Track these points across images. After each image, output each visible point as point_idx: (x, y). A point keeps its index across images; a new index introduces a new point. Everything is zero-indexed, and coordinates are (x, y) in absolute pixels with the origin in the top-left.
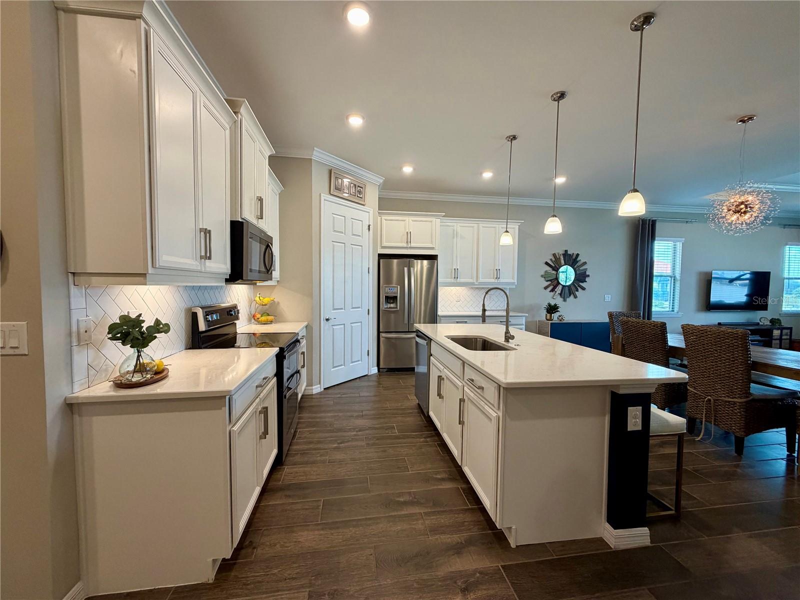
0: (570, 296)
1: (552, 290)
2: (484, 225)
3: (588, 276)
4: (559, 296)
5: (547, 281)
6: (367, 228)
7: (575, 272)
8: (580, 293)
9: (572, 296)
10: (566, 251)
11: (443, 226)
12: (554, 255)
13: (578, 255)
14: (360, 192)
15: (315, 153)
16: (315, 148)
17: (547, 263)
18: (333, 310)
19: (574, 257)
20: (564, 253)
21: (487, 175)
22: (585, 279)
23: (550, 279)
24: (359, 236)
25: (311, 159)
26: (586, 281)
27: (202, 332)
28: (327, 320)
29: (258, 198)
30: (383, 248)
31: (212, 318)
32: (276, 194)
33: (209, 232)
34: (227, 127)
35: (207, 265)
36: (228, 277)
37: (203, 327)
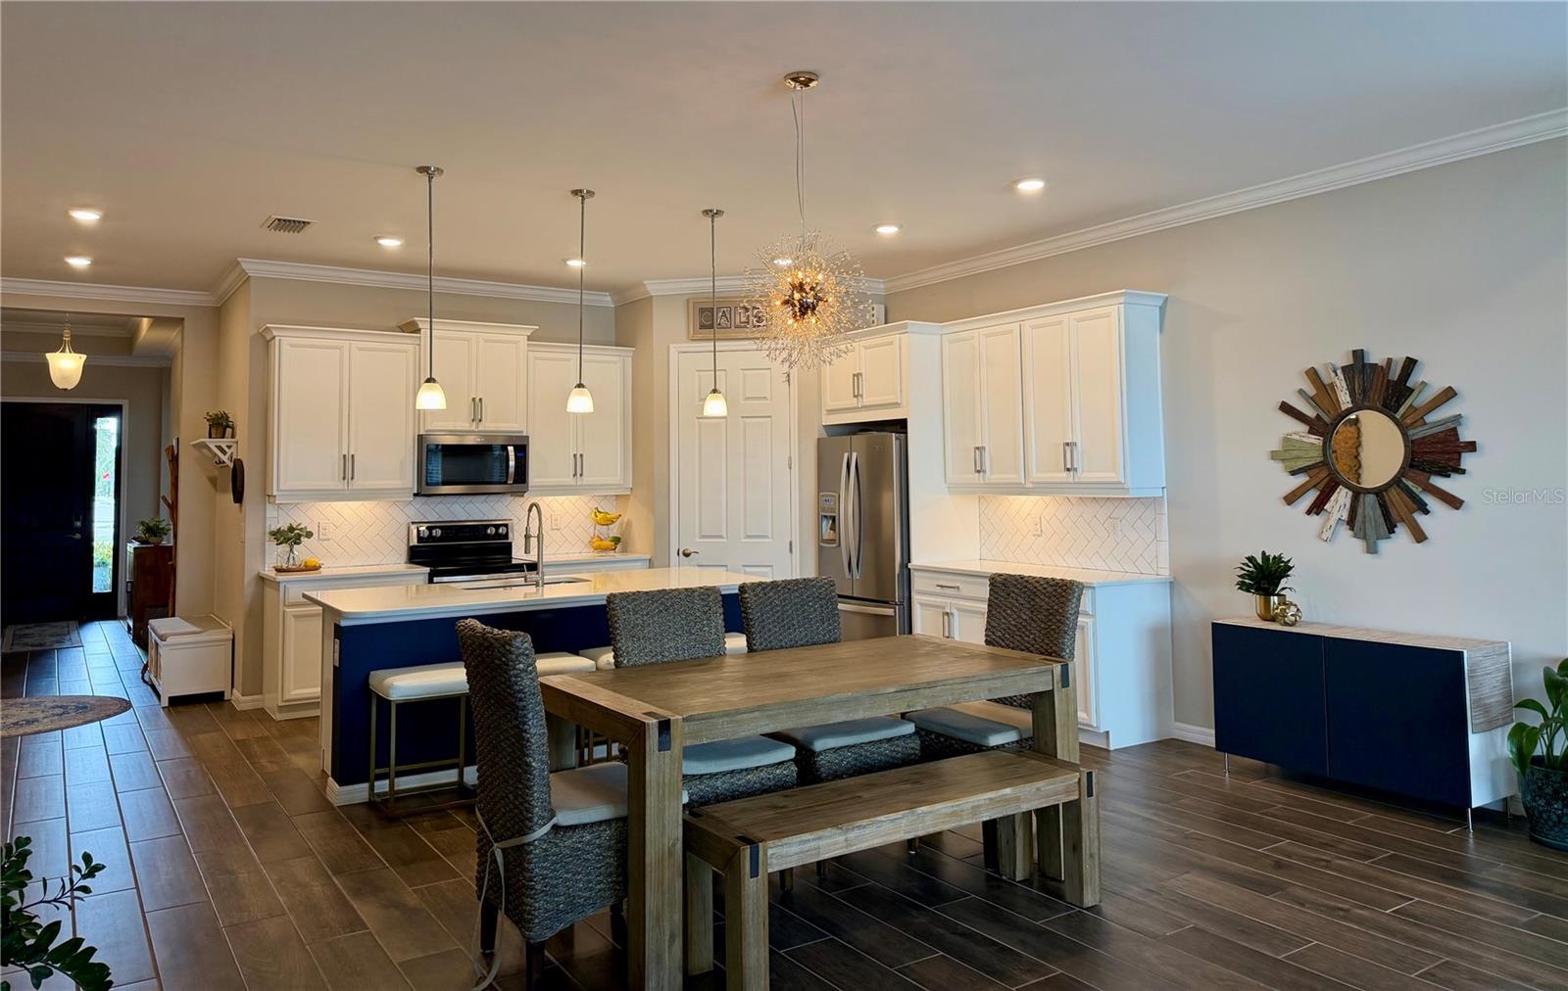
0: (1391, 531)
1: (1317, 508)
2: (1035, 322)
3: (1472, 446)
4: (1345, 533)
5: (1294, 473)
6: (784, 377)
7: (1405, 435)
8: (1437, 519)
9: (1402, 533)
10: (1358, 355)
12: (1313, 374)
13: (1410, 364)
15: (649, 287)
16: (646, 281)
17: (1286, 408)
18: (698, 538)
19: (1395, 374)
20: (1349, 361)
22: (1459, 460)
23: (1301, 464)
24: (765, 399)
25: (650, 297)
26: (1463, 472)
27: (414, 547)
28: (687, 555)
29: (474, 399)
30: (830, 412)
31: (431, 533)
32: (615, 363)
33: (353, 456)
34: (411, 347)
35: (359, 483)
36: (416, 492)
37: (414, 542)
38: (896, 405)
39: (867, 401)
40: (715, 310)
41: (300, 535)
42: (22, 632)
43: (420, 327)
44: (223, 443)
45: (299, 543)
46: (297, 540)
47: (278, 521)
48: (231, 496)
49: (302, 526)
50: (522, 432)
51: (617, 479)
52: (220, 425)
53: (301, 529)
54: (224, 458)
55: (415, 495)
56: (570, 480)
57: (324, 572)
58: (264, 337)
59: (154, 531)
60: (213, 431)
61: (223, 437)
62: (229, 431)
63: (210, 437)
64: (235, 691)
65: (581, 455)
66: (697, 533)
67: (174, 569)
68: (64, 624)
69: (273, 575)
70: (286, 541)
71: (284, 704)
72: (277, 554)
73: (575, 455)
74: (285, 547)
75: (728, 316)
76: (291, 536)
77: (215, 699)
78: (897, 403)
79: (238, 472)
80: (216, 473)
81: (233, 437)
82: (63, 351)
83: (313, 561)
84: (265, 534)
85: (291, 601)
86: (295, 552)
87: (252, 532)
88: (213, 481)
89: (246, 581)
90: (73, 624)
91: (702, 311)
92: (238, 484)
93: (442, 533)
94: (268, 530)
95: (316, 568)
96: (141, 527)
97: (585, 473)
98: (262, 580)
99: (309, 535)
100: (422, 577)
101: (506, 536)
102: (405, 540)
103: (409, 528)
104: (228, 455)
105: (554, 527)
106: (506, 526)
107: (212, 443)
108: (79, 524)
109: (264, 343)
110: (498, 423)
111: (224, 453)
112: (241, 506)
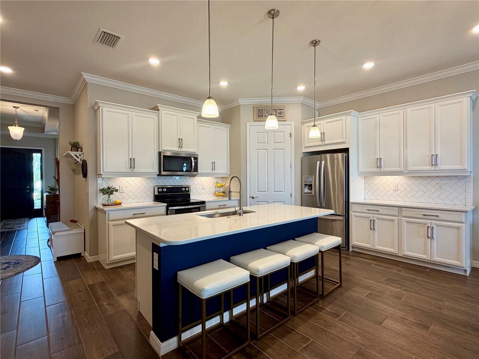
6: (289, 135)
11: (364, 120)
14: (280, 113)
15: (240, 101)
16: (238, 99)
18: (258, 192)
21: (369, 66)
24: (282, 142)
25: (240, 105)
27: (157, 195)
28: (253, 198)
29: (179, 139)
30: (306, 147)
31: (163, 190)
32: (224, 130)
33: (134, 159)
34: (155, 117)
35: (136, 170)
36: (158, 174)
37: (156, 193)
38: (344, 143)
39: (327, 142)
40: (264, 110)
41: (113, 191)
42: (7, 223)
43: (159, 108)
44: (78, 153)
45: (112, 194)
46: (111, 193)
47: (103, 184)
48: (82, 175)
49: (113, 187)
50: (195, 152)
51: (225, 171)
52: (76, 147)
53: (113, 188)
54: (78, 160)
55: (158, 175)
56: (210, 171)
57: (124, 206)
58: (94, 108)
59: (52, 189)
60: (73, 149)
61: (77, 151)
62: (79, 149)
63: (71, 151)
64: (86, 252)
65: (214, 162)
66: (257, 190)
67: (59, 203)
68: (24, 219)
69: (102, 207)
70: (107, 193)
71: (109, 262)
72: (102, 199)
73: (212, 162)
74: (107, 196)
75: (269, 112)
76: (109, 191)
77: (78, 256)
78: (344, 142)
79: (85, 166)
80: (75, 167)
81: (81, 151)
82: (15, 126)
83: (118, 201)
84: (97, 190)
85: (111, 219)
86: (111, 198)
87: (91, 189)
88: (74, 171)
89: (90, 209)
90: (27, 219)
91: (259, 110)
92: (85, 169)
93: (167, 190)
94: (98, 189)
95: (120, 204)
96: (48, 188)
97: (215, 169)
98: (96, 209)
99: (117, 191)
100: (164, 207)
101: (188, 191)
102: (153, 193)
103: (154, 188)
104: (79, 159)
105: (203, 188)
106: (188, 187)
107: (73, 154)
108: (28, 187)
109: (95, 110)
110: (187, 149)
111: (78, 158)
112: (86, 179)
